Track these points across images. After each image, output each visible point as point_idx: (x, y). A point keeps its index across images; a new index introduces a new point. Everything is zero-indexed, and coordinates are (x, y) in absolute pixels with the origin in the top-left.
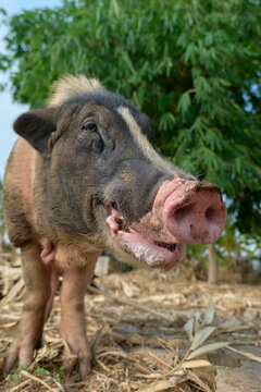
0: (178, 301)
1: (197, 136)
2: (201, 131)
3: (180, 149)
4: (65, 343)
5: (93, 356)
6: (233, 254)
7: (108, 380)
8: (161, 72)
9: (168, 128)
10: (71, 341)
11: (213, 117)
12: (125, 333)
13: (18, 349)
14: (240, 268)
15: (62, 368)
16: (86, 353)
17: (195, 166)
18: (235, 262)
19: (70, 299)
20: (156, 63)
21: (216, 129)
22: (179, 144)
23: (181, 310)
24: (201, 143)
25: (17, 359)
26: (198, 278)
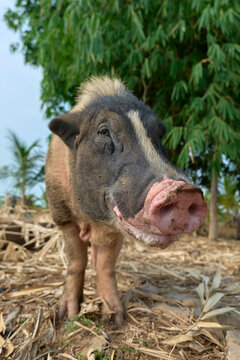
0: (183, 258)
1: (209, 104)
2: (214, 100)
3: (191, 118)
4: (103, 301)
5: (125, 310)
6: (231, 212)
7: (139, 331)
8: (174, 36)
9: (180, 97)
10: (108, 300)
11: (227, 84)
12: (147, 291)
13: (66, 303)
14: (236, 224)
15: (103, 319)
16: (119, 309)
17: (206, 135)
18: (232, 219)
19: (104, 268)
20: (170, 26)
21: (228, 97)
22: (191, 113)
23: (186, 267)
24: (213, 112)
25: (66, 310)
26: (198, 234)
